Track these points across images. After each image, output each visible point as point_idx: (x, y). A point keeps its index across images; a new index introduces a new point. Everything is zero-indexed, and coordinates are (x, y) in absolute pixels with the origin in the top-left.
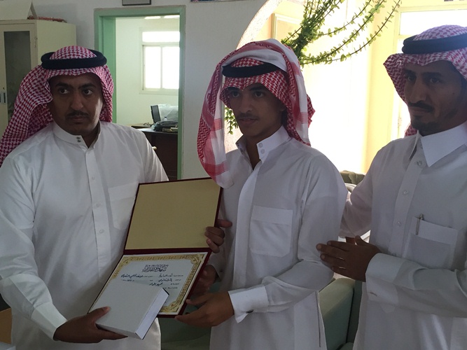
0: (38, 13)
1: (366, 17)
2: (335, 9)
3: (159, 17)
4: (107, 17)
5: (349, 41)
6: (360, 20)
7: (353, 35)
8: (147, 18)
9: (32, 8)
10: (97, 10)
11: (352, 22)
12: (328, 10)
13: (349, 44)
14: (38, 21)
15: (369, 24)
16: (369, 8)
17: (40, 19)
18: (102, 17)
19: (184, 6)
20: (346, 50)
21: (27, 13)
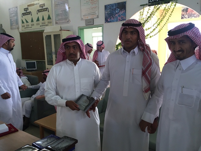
0: (63, 29)
1: (158, 24)
2: (148, 22)
3: (97, 28)
4: (81, 29)
5: (152, 32)
6: (156, 25)
7: (154, 30)
8: (94, 28)
9: (61, 27)
10: (79, 27)
11: (153, 26)
12: (146, 23)
13: (152, 33)
14: (62, 31)
15: (159, 26)
16: (159, 21)
17: (63, 30)
18: (80, 29)
19: (103, 24)
20: (151, 35)
21: (59, 29)
